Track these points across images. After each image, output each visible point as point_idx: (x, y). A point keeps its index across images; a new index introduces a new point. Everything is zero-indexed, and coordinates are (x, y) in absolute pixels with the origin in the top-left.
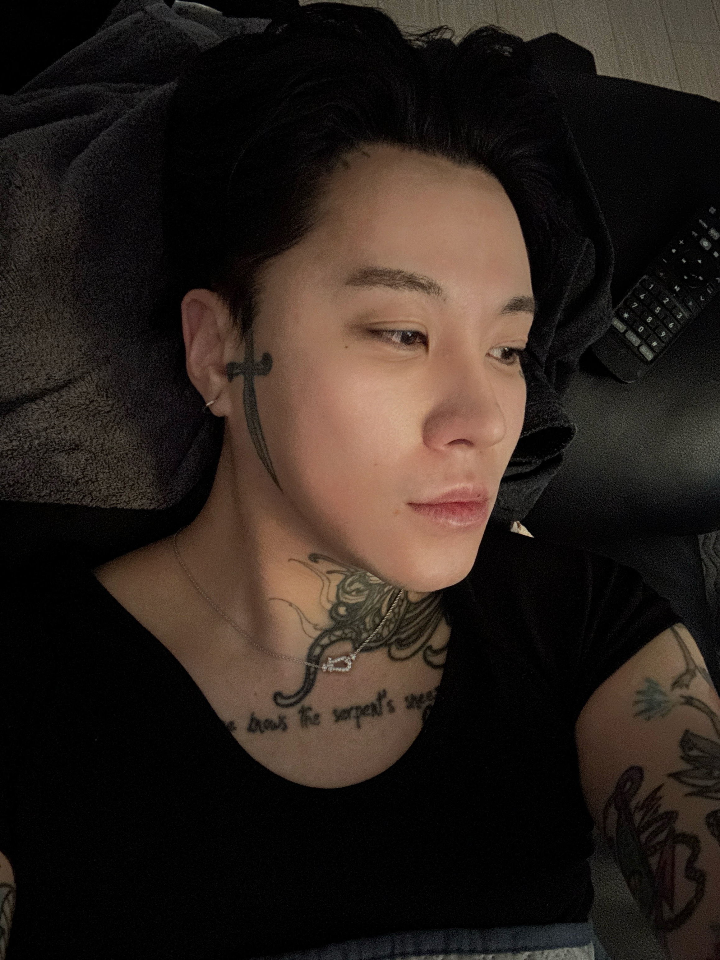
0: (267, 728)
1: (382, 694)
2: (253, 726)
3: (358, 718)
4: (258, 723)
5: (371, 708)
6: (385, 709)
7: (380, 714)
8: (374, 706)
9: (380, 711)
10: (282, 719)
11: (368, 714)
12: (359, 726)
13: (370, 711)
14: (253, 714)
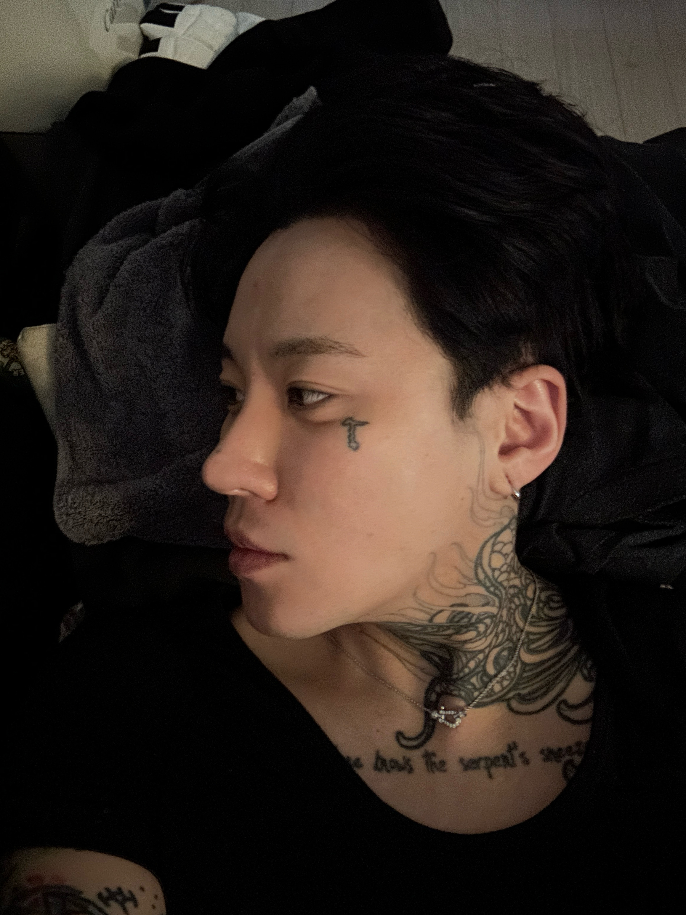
0: (393, 768)
1: (512, 746)
2: (379, 765)
3: (488, 768)
4: (384, 761)
5: (501, 759)
6: (518, 761)
7: (513, 765)
8: (505, 758)
9: (513, 762)
10: (407, 761)
11: (500, 766)
12: (490, 776)
13: (501, 762)
14: (378, 752)
